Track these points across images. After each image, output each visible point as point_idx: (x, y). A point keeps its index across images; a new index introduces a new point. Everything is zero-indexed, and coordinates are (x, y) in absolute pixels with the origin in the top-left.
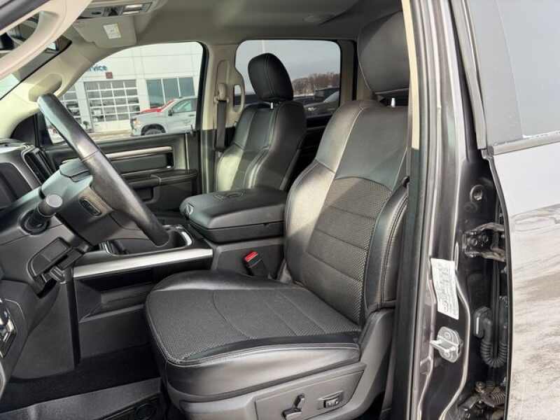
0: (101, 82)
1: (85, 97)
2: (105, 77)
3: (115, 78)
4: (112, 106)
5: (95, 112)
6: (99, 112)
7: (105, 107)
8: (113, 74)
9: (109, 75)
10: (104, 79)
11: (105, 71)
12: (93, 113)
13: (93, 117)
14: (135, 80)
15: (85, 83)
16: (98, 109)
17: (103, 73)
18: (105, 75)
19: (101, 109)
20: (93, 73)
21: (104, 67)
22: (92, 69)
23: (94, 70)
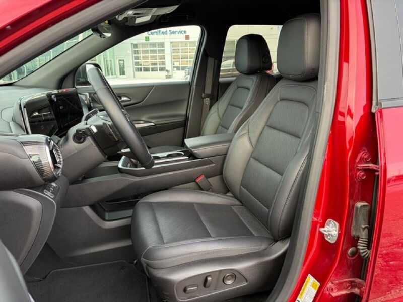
0: (181, 42)
1: (170, 53)
2: (185, 39)
3: (191, 40)
4: (187, 60)
5: (175, 64)
6: (178, 63)
7: (183, 60)
8: (190, 37)
9: (187, 37)
11: (185, 35)
13: (174, 67)
15: (171, 43)
16: (178, 61)
18: (185, 37)
19: (179, 61)
20: (177, 35)
21: (185, 32)
22: (177, 33)
23: (178, 33)
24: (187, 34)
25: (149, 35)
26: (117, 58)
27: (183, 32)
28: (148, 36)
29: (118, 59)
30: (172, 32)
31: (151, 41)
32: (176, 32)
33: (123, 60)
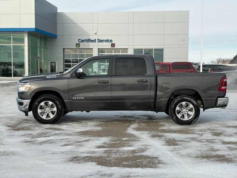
0: (108, 49)
3: (116, 47)
9: (113, 45)
10: (110, 47)
11: (111, 43)
12: (100, 67)
14: (128, 49)
15: (98, 49)
17: (110, 44)
20: (104, 43)
21: (111, 41)
22: (104, 41)
23: (105, 42)
24: (113, 43)
27: (109, 41)
30: (100, 40)
31: (81, 47)
33: (55, 63)
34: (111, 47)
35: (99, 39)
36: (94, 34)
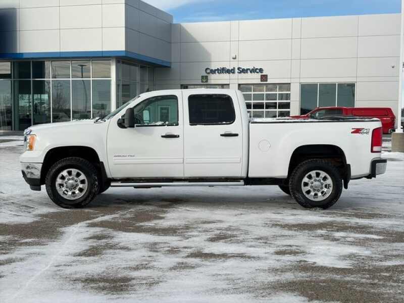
0: (255, 85)
4: (261, 110)
7: (255, 110)
8: (269, 77)
9: (264, 78)
11: (260, 74)
15: (239, 85)
17: (258, 75)
18: (260, 77)
19: (251, 112)
20: (249, 75)
21: (261, 70)
22: (249, 71)
23: (251, 72)
24: (264, 73)
25: (209, 73)
26: (158, 105)
27: (258, 71)
28: (206, 75)
29: (159, 107)
30: (241, 70)
31: (209, 82)
32: (248, 69)
33: (167, 109)
34: (261, 81)
35: (240, 68)
36: (233, 60)
